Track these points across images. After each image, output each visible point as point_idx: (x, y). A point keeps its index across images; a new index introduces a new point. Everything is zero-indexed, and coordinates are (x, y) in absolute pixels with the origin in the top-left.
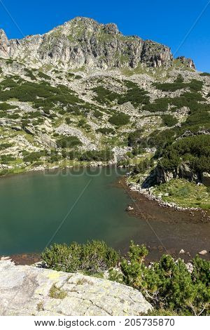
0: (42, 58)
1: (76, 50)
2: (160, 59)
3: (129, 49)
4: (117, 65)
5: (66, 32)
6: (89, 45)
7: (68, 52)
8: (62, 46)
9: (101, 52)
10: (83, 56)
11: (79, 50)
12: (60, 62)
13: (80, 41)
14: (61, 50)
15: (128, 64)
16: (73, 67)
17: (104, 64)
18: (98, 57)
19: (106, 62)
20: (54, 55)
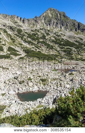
0: (47, 26)
3: (74, 24)
4: (71, 30)
5: (50, 15)
6: (60, 21)
9: (65, 25)
10: (60, 26)
12: (53, 28)
13: (57, 19)
14: (53, 23)
16: (58, 30)
17: (67, 29)
18: (64, 26)
20: (50, 25)
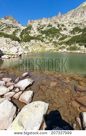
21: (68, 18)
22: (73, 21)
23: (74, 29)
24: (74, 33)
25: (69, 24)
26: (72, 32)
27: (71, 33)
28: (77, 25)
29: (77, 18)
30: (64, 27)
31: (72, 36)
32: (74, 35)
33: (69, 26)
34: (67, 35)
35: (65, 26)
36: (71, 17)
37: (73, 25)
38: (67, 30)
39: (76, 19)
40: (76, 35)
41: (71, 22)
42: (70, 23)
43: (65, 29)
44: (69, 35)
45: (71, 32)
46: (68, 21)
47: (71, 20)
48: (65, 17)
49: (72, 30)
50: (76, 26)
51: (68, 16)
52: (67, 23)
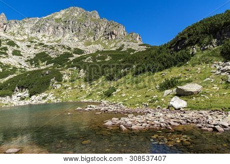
0: (32, 33)
1: (57, 28)
2: (113, 34)
3: (97, 27)
4: (85, 39)
5: (58, 17)
6: (71, 25)
7: (51, 29)
8: (48, 25)
9: (76, 29)
10: (62, 32)
11: (59, 28)
14: (47, 28)
15: (92, 38)
16: (53, 39)
17: (76, 38)
18: (74, 33)
19: (78, 36)
20: (41, 31)
21: (27, 31)
22: (39, 40)
23: (37, 55)
24: (38, 64)
25: (29, 43)
26: (33, 61)
27: (32, 64)
28: (44, 48)
29: (47, 34)
30: (15, 48)
31: (31, 70)
32: (37, 69)
33: (29, 46)
34: (19, 66)
35: (18, 47)
36: (33, 29)
37: (38, 47)
38: (22, 56)
39: (44, 35)
40: (42, 68)
41: (35, 40)
42: (32, 42)
43: (16, 53)
44: (23, 67)
45: (30, 61)
46: (26, 37)
47: (33, 35)
48: (18, 26)
49: (33, 57)
50: (43, 51)
51: (25, 26)
52: (23, 41)
